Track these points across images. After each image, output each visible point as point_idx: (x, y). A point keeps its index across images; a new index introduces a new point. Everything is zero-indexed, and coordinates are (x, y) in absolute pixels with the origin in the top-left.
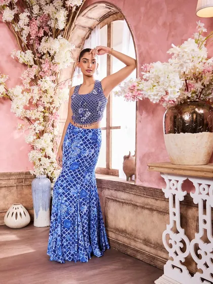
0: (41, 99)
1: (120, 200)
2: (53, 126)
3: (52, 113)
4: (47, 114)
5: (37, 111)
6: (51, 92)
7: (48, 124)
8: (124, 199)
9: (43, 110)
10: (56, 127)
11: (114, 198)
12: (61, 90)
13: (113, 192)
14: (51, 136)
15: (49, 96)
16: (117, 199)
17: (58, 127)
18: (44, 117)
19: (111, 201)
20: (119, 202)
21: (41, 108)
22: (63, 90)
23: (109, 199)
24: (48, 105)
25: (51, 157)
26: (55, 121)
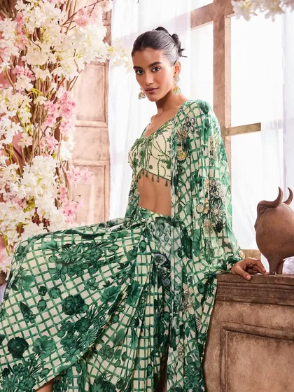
0: (23, 58)
1: (271, 332)
2: (57, 134)
3: (53, 98)
4: (41, 100)
5: (15, 92)
6: (53, 36)
7: (43, 127)
8: (282, 329)
9: (30, 87)
10: (66, 139)
11: (249, 328)
12: (81, 29)
13: (245, 309)
14: (51, 163)
15: (46, 48)
16: (261, 330)
17: (71, 138)
18: (33, 108)
19: (239, 336)
20: (266, 336)
21: (24, 83)
22: (89, 26)
23: (231, 330)
24: (43, 75)
25: (52, 220)
26: (64, 119)
